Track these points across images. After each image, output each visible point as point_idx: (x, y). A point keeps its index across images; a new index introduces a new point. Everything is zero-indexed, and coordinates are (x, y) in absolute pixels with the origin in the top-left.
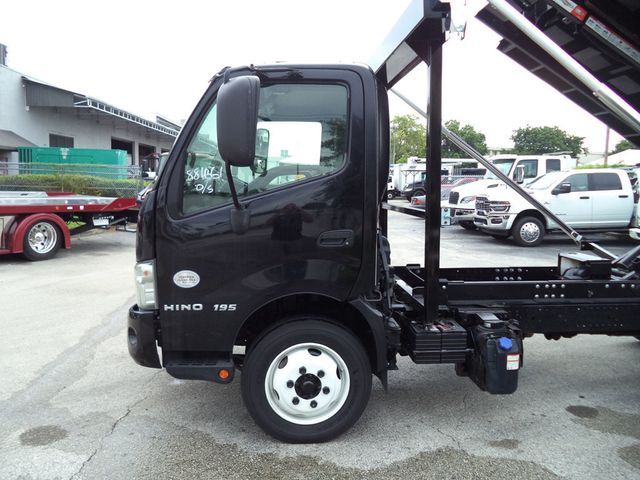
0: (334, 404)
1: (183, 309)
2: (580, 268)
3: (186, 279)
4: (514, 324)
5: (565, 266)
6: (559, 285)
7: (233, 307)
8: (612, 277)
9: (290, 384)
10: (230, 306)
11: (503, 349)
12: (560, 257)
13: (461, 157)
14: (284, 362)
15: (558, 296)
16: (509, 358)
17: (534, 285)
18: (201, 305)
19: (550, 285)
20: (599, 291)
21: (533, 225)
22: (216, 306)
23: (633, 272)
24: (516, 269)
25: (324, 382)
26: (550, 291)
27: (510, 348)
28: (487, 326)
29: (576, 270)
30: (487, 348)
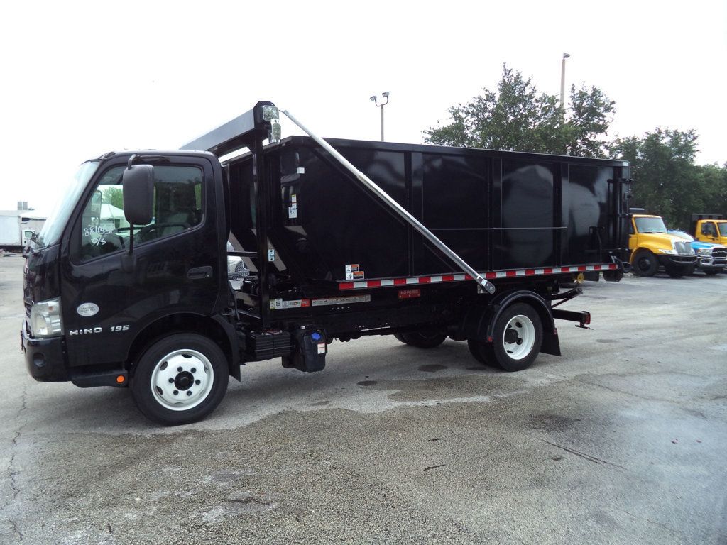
0: (203, 393)
1: (85, 333)
3: (88, 309)
7: (126, 327)
9: (171, 380)
10: (124, 327)
11: (314, 340)
14: (164, 366)
16: (319, 346)
18: (100, 328)
22: (113, 328)
25: (196, 376)
27: (319, 339)
28: (303, 329)
30: (304, 342)
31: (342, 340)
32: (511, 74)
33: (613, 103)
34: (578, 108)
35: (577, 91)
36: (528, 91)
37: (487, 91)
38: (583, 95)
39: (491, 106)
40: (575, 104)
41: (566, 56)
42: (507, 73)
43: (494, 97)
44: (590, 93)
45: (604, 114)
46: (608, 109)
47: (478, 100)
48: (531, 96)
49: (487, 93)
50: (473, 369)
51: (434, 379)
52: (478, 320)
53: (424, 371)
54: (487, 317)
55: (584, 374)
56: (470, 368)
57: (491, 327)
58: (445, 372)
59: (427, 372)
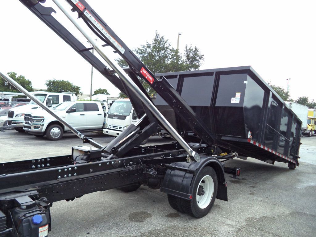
2: (85, 155)
4: (44, 201)
5: (76, 154)
6: (73, 168)
8: (102, 158)
11: (36, 224)
12: (73, 149)
15: (73, 175)
16: (40, 229)
17: (58, 170)
19: (68, 169)
20: (96, 168)
21: (57, 129)
23: (112, 155)
24: (46, 159)
26: (68, 172)
27: (41, 222)
28: (23, 208)
29: (82, 156)
30: (23, 226)
31: (68, 200)
32: (159, 36)
33: (203, 55)
34: (188, 56)
35: (188, 48)
36: (166, 45)
37: (147, 42)
38: (190, 50)
39: (149, 50)
40: (187, 54)
41: (180, 34)
42: (157, 35)
43: (150, 46)
44: (194, 49)
45: (199, 60)
46: (201, 58)
47: (143, 47)
48: (167, 48)
49: (148, 44)
50: (171, 216)
51: (146, 232)
52: (179, 180)
53: (135, 221)
54: (187, 178)
55: (249, 218)
56: (168, 215)
57: (192, 188)
58: (152, 222)
59: (137, 223)
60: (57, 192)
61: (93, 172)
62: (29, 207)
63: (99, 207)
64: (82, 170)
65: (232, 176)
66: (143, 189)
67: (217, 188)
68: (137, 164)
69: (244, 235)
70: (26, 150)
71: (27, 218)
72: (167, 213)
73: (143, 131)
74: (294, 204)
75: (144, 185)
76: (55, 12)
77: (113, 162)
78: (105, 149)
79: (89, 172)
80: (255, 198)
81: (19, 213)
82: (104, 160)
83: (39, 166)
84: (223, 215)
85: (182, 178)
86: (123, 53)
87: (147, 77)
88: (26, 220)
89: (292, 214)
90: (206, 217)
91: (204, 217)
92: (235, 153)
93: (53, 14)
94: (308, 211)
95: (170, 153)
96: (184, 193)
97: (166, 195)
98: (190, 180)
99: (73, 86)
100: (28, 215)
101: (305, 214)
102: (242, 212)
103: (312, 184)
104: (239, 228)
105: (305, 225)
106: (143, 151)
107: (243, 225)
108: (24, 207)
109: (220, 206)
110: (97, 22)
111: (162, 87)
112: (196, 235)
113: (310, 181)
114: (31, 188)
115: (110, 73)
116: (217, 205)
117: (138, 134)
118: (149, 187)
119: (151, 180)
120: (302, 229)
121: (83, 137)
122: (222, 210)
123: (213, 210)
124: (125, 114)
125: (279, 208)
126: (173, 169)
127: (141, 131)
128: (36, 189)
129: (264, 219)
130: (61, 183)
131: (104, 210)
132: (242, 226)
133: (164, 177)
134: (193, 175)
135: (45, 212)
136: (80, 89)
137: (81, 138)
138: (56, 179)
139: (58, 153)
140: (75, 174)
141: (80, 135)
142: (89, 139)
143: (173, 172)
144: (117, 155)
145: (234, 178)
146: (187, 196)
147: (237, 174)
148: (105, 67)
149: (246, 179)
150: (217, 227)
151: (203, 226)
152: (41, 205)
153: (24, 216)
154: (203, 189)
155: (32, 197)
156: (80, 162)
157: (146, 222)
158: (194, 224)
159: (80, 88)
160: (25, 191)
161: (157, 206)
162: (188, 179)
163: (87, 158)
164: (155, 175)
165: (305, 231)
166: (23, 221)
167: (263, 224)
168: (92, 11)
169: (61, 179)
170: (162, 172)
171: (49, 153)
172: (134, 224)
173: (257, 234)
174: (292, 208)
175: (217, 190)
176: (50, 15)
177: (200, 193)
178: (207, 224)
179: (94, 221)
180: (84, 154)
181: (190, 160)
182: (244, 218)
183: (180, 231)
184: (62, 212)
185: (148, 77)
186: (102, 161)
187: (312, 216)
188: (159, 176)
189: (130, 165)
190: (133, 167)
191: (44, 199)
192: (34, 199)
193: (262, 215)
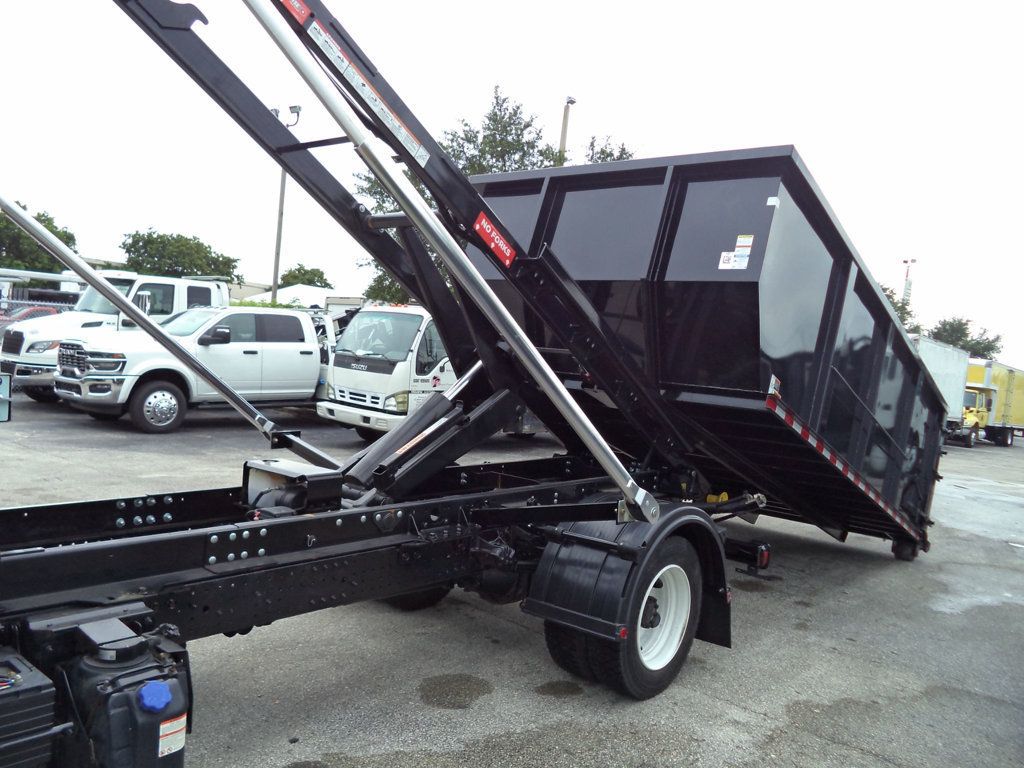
2: (289, 490)
4: (170, 638)
5: (256, 486)
6: (254, 531)
8: (344, 502)
11: (149, 710)
12: (247, 470)
13: (27, 269)
15: (253, 554)
17: (207, 537)
19: (239, 532)
20: (328, 533)
21: (168, 395)
23: (374, 490)
24: (160, 498)
26: (239, 544)
27: (168, 704)
28: (109, 659)
29: (279, 494)
30: (108, 717)
32: (505, 105)
35: (597, 149)
36: (527, 137)
37: (466, 125)
38: (605, 155)
39: (471, 150)
41: (571, 102)
42: (499, 102)
43: (476, 137)
44: (616, 154)
47: (450, 137)
48: (531, 145)
49: (467, 128)
50: (552, 690)
51: (478, 741)
52: (585, 578)
53: (440, 704)
54: (611, 571)
55: (797, 703)
56: (543, 687)
57: (626, 602)
58: (493, 709)
59: (448, 711)
60: (206, 609)
61: (316, 545)
62: (125, 655)
63: (322, 655)
64: (282, 538)
65: (744, 567)
66: (458, 602)
67: (699, 605)
68: (453, 522)
69: (785, 755)
70: (65, 462)
71: (121, 690)
72: (540, 681)
73: (473, 415)
74: (934, 663)
75: (466, 590)
76: (205, 21)
77: (379, 515)
78: (351, 472)
79: (303, 546)
80: (812, 638)
81: (96, 675)
82: (349, 506)
83: (138, 519)
84: (715, 690)
85: (595, 572)
86: (423, 163)
87: (493, 245)
88: (118, 697)
89: (930, 693)
90: (662, 695)
91: (657, 697)
92: (756, 496)
93: (197, 27)
94: (978, 684)
95: (552, 491)
96: (600, 620)
97: (538, 622)
98: (621, 579)
99: (213, 255)
100: (123, 682)
101: (969, 693)
102: (776, 683)
103: (987, 600)
104: (770, 733)
105: (972, 730)
106: (465, 478)
107: (781, 725)
108: (111, 655)
109: (704, 662)
110: (346, 62)
111: (538, 279)
112: (636, 754)
113: (980, 589)
114: (125, 593)
115: (370, 226)
116: (694, 660)
117: (456, 426)
118: (482, 597)
119: (493, 574)
120: (963, 742)
121: (272, 429)
122: (713, 675)
123: (685, 674)
124: (391, 356)
125: (890, 673)
126: (567, 541)
127: (466, 417)
128: (140, 596)
129: (841, 707)
130: (217, 580)
131: (339, 667)
132: (777, 728)
133: (536, 566)
134: (630, 563)
135: (176, 672)
136: (235, 267)
137: (265, 433)
138: (203, 566)
139: (173, 475)
140: (262, 551)
141: (262, 422)
142: (291, 437)
143: (565, 552)
144: (388, 493)
145: (748, 573)
146: (612, 630)
147: (761, 562)
148: (354, 206)
149: (781, 579)
150: (700, 730)
151: (655, 725)
152: (160, 651)
153: (113, 683)
154: (656, 607)
155: (130, 622)
156: (275, 510)
157: (476, 708)
158: (627, 719)
159: (235, 261)
160: (107, 601)
161: (506, 656)
162: (617, 576)
163: (294, 499)
164: (510, 559)
165: (971, 747)
166: (111, 701)
167: (842, 721)
168: (332, 25)
169: (219, 565)
170: (530, 551)
171: (141, 474)
172: (438, 712)
173: (825, 754)
174: (928, 675)
175: (699, 613)
176: (189, 30)
177: (648, 622)
178: (668, 718)
179: (309, 702)
180: (284, 487)
181: (626, 517)
182: (784, 701)
183: (585, 738)
184: (204, 668)
185: (496, 245)
186: (342, 511)
187: (993, 700)
188: (519, 563)
189: (432, 524)
190: (440, 533)
191: (170, 629)
192: (138, 631)
193: (837, 693)
